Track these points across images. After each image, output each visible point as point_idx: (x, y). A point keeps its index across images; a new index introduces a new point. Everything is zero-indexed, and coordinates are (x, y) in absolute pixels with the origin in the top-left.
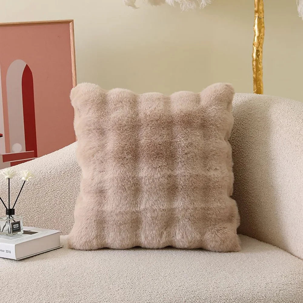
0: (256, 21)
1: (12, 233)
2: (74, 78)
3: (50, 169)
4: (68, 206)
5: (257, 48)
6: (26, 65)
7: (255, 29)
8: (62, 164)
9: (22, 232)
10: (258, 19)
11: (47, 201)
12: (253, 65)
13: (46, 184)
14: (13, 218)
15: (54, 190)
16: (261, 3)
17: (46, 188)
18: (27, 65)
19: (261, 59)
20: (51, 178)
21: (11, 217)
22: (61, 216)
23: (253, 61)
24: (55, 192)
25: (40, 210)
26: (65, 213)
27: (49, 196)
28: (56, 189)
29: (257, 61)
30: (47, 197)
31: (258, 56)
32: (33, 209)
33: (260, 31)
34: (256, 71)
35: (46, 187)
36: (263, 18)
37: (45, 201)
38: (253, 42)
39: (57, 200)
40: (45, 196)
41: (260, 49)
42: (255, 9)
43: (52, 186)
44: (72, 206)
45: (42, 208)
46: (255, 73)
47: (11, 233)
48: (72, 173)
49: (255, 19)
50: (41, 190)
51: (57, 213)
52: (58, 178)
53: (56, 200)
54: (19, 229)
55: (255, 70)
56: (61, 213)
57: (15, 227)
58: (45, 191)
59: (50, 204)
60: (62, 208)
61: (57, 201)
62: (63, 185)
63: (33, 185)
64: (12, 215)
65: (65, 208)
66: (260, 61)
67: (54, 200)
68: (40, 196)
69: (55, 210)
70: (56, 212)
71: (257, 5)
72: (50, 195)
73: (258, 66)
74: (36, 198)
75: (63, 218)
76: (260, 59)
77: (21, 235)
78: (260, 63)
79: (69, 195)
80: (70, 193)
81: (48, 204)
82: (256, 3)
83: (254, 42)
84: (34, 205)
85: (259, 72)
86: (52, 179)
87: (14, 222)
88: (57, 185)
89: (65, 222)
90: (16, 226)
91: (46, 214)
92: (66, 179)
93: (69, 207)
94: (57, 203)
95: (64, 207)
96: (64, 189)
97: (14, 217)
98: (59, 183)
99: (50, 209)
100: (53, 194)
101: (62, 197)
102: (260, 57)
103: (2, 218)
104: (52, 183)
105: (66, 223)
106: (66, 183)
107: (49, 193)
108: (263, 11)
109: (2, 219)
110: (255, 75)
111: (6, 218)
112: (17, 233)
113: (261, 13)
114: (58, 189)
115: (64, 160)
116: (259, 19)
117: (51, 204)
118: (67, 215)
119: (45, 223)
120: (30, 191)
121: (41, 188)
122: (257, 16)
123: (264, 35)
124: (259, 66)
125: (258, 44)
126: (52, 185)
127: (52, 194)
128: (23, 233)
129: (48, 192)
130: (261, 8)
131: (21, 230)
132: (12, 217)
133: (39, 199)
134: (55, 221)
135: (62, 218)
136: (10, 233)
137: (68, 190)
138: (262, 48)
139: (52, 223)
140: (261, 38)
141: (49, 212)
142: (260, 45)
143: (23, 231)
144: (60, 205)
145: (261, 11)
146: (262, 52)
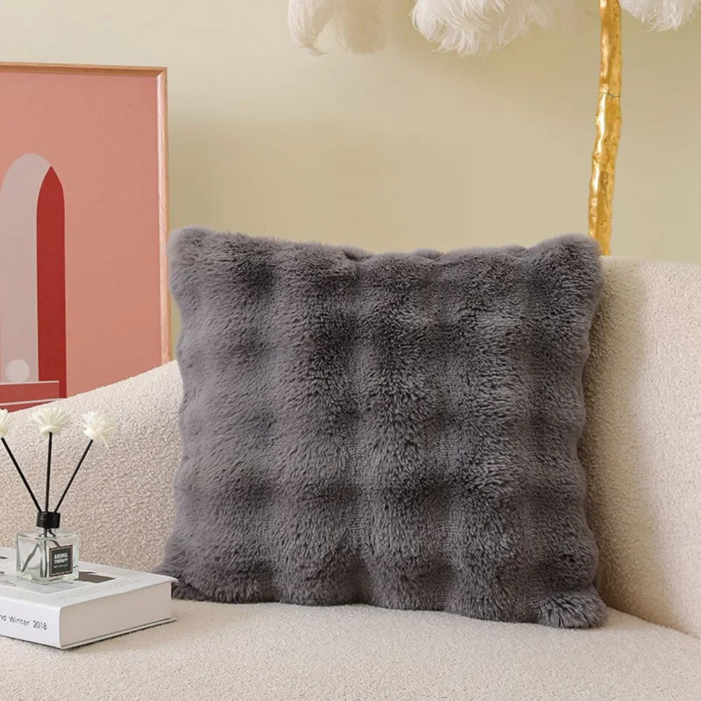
0: (603, 103)
1: (51, 576)
2: (162, 207)
3: (118, 420)
4: (157, 516)
5: (604, 166)
6: (49, 167)
7: (599, 122)
8: (150, 408)
9: (75, 575)
10: (607, 98)
11: (106, 502)
12: (590, 207)
13: (107, 457)
14: (54, 536)
15: (126, 474)
16: (616, 61)
17: (106, 468)
18: (51, 167)
19: (610, 193)
20: (120, 443)
21: (48, 534)
22: (140, 540)
23: (591, 196)
24: (126, 479)
25: (88, 524)
26: (150, 534)
27: (112, 489)
28: (131, 472)
29: (602, 196)
30: (106, 491)
31: (602, 184)
32: (69, 520)
33: (609, 126)
34: (598, 221)
35: (106, 465)
36: (619, 96)
37: (101, 499)
38: (594, 152)
39: (132, 499)
40: (103, 488)
41: (609, 170)
42: (601, 75)
43: (121, 462)
44: (168, 518)
45: (93, 517)
46: (595, 226)
47: (48, 575)
48: (172, 433)
49: (602, 98)
50: (92, 472)
51: (129, 532)
52: (137, 444)
53: (129, 499)
54: (67, 568)
55: (595, 219)
56: (140, 534)
57: (58, 561)
58: (102, 476)
59: (114, 510)
60: (143, 520)
61: (131, 502)
62: (148, 462)
63: (74, 457)
64: (53, 530)
65: (151, 521)
66: (609, 198)
67: (124, 500)
68: (90, 487)
69: (125, 525)
70: (126, 531)
71: (606, 65)
72: (115, 485)
73: (603, 209)
74: (80, 491)
75: (143, 547)
76: (608, 192)
77: (71, 583)
78: (607, 202)
79: (164, 489)
80: (164, 484)
81: (107, 509)
82: (606, 61)
83: (596, 153)
84: (74, 510)
85: (605, 224)
86: (122, 445)
87: (56, 546)
88: (134, 461)
89: (148, 558)
90: (60, 558)
91: (102, 533)
92: (158, 448)
93: (162, 520)
94: (130, 508)
95: (147, 519)
96: (151, 471)
97: (56, 535)
98: (139, 457)
99: (113, 524)
100: (123, 484)
101: (144, 493)
102: (608, 187)
103: (25, 534)
104: (123, 455)
105: (150, 558)
106: (157, 457)
107: (113, 480)
108: (620, 82)
109: (25, 536)
110: (594, 231)
111: (35, 535)
112: (60, 576)
113: (615, 84)
114: (136, 472)
115: (155, 399)
116: (610, 97)
117: (117, 510)
118: (155, 540)
119: (99, 557)
120: (65, 472)
121: (92, 465)
122: (605, 90)
123: (619, 137)
124: (606, 210)
125: (607, 157)
126: (122, 460)
127: (120, 482)
128: (77, 577)
129: (109, 477)
130: (615, 71)
131: (74, 569)
132: (52, 534)
133: (85, 495)
134: (123, 553)
135: (141, 547)
136: (45, 576)
137: (162, 477)
138: (613, 167)
139: (116, 557)
140: (614, 144)
141: (110, 530)
142: (611, 161)
143: (78, 573)
144: (139, 514)
145: (616, 80)
146: (613, 177)
